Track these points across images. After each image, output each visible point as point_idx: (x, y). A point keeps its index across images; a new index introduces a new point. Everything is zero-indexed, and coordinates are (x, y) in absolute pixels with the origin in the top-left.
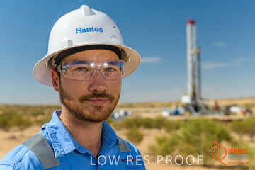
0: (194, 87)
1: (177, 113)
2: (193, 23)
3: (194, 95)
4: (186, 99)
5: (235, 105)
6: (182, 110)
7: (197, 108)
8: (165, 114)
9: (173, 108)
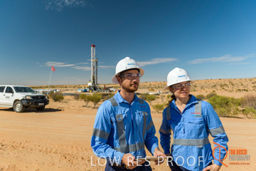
0: (93, 77)
1: (86, 91)
2: (94, 46)
3: (94, 82)
4: (90, 84)
5: (113, 88)
6: (88, 90)
7: (95, 89)
8: (80, 91)
9: (83, 89)
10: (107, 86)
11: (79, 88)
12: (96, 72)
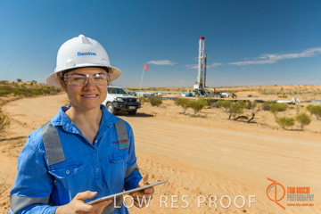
0: (201, 81)
1: (191, 95)
2: (203, 38)
3: (201, 85)
4: (196, 87)
5: (225, 91)
6: (194, 94)
7: (202, 93)
8: (183, 95)
9: (188, 92)
10: (217, 90)
11: (184, 91)
12: (204, 72)
